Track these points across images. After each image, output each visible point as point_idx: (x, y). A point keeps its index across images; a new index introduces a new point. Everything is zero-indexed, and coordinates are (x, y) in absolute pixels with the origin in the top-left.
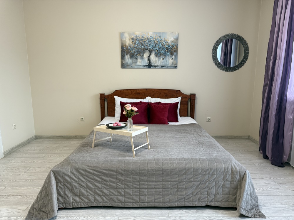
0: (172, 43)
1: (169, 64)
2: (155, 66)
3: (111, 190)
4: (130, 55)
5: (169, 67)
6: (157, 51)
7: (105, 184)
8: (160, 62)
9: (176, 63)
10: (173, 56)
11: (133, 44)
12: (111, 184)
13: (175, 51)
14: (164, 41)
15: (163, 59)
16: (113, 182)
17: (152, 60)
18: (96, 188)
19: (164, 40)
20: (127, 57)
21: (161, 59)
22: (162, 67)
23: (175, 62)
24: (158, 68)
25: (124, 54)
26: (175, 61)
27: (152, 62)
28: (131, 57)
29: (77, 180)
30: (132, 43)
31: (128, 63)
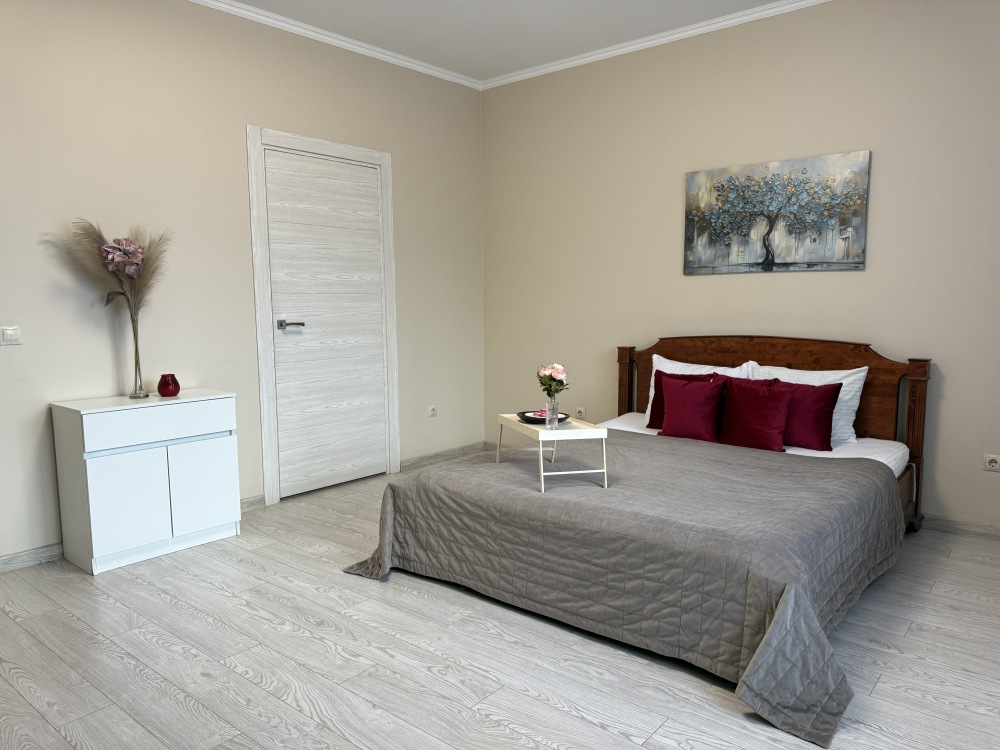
0: (844, 188)
1: (834, 255)
2: (786, 265)
3: (477, 553)
4: (710, 235)
5: (834, 266)
6: (792, 216)
7: (467, 535)
8: (801, 252)
9: (860, 251)
10: (850, 229)
11: (720, 204)
12: (477, 537)
13: (855, 213)
14: (818, 184)
15: (815, 240)
16: (481, 535)
17: (778, 246)
18: (452, 538)
19: (816, 180)
20: (701, 243)
21: (808, 240)
22: (810, 265)
23: (855, 249)
24: (795, 271)
25: (693, 232)
26: (856, 245)
27: (777, 252)
28: (712, 242)
29: (424, 512)
30: (717, 199)
31: (703, 259)
